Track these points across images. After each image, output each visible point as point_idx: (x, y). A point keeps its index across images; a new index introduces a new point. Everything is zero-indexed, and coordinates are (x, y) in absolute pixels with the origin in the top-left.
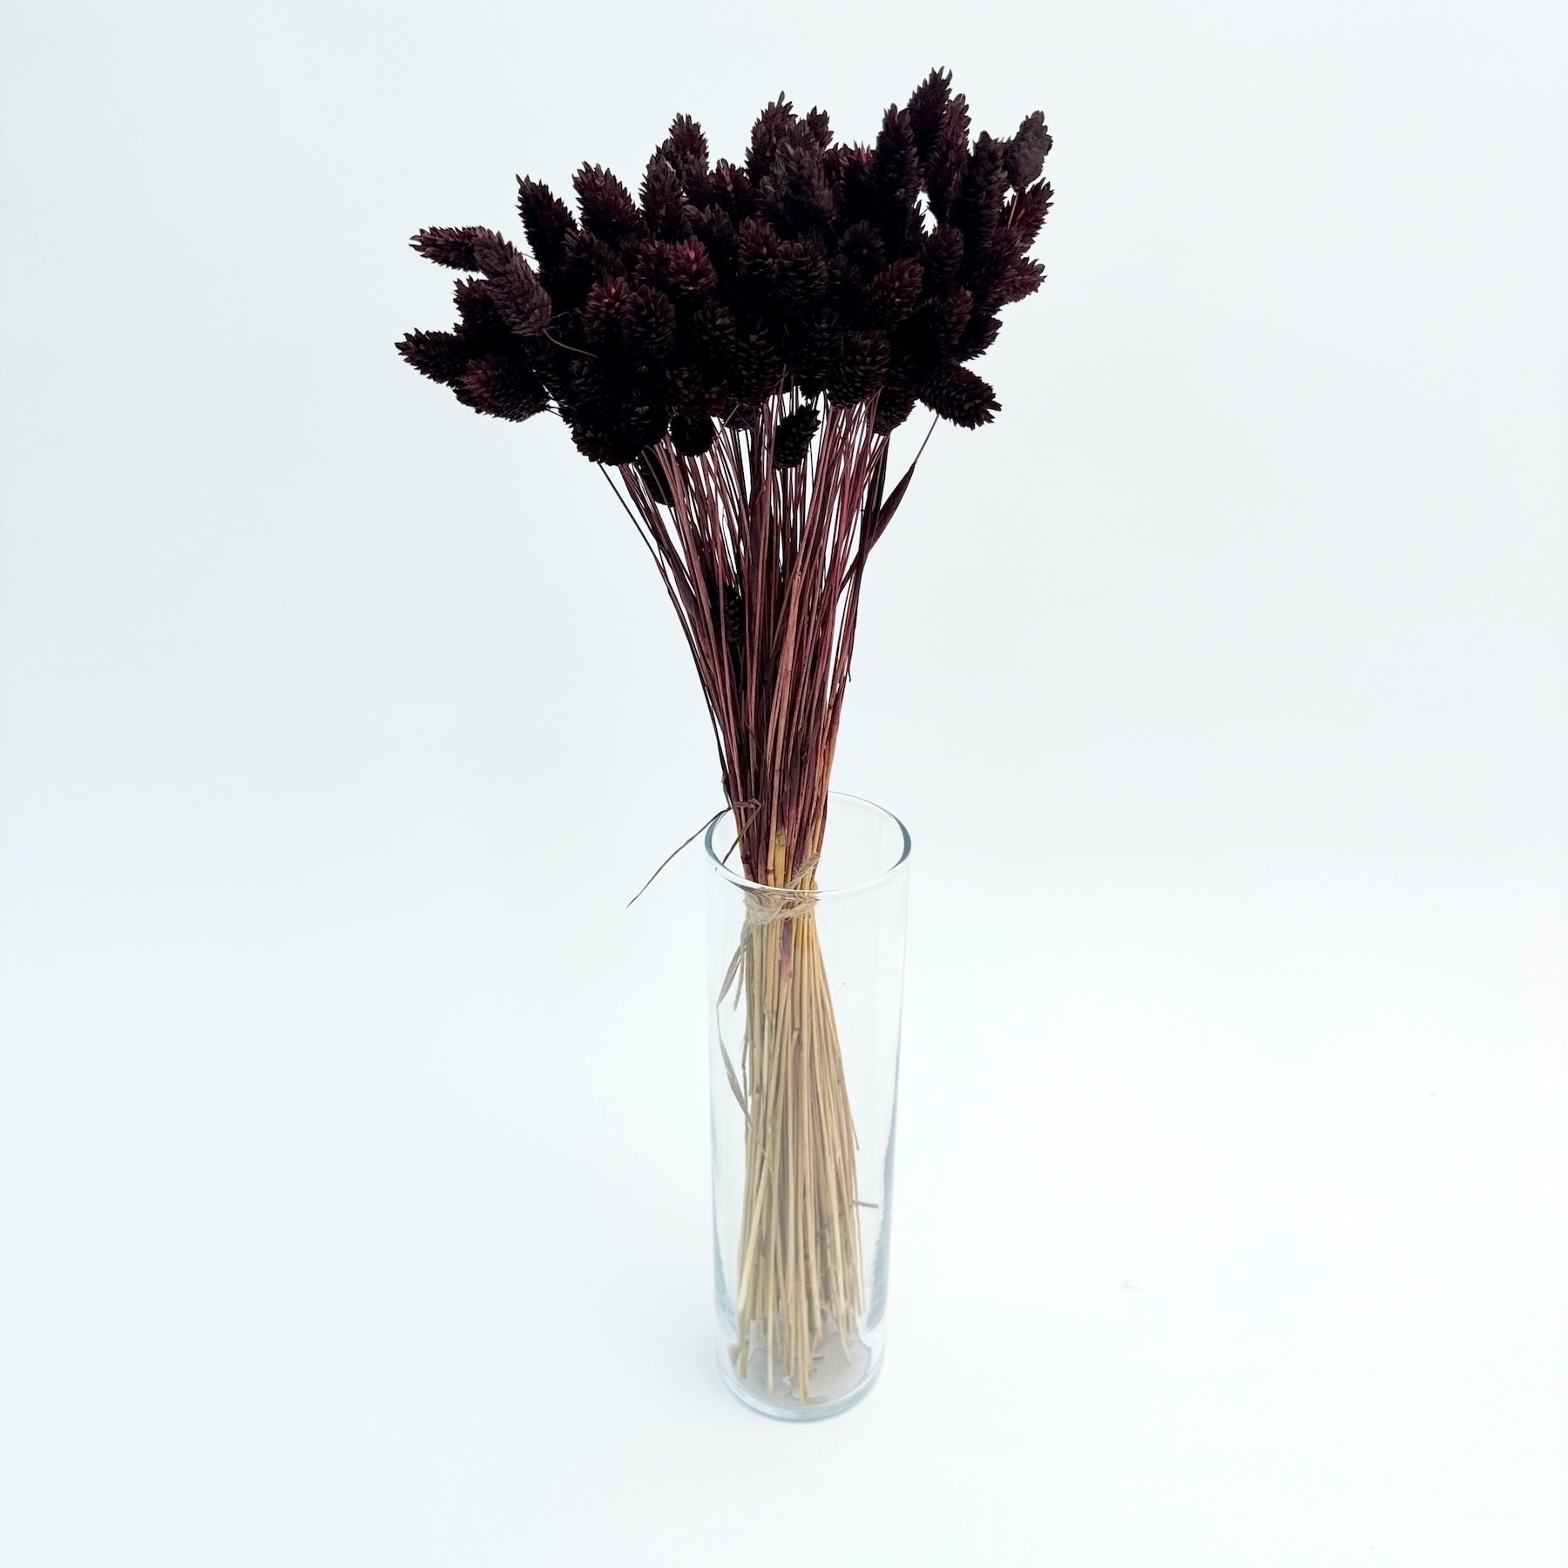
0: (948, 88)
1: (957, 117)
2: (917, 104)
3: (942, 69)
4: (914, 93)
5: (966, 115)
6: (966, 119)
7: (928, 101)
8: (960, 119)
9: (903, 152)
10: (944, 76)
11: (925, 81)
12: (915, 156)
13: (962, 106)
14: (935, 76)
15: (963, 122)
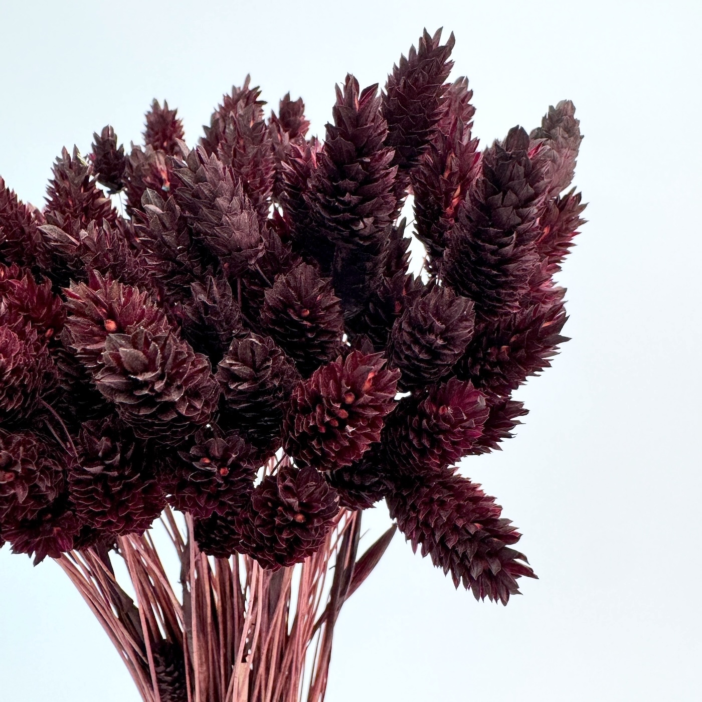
0: (447, 61)
1: (457, 104)
2: (398, 84)
3: (439, 32)
4: (395, 66)
5: (470, 103)
6: (470, 109)
7: (417, 80)
8: (461, 108)
9: (368, 160)
10: (443, 42)
11: (412, 50)
12: (392, 164)
13: (464, 93)
14: (427, 42)
15: (465, 112)
